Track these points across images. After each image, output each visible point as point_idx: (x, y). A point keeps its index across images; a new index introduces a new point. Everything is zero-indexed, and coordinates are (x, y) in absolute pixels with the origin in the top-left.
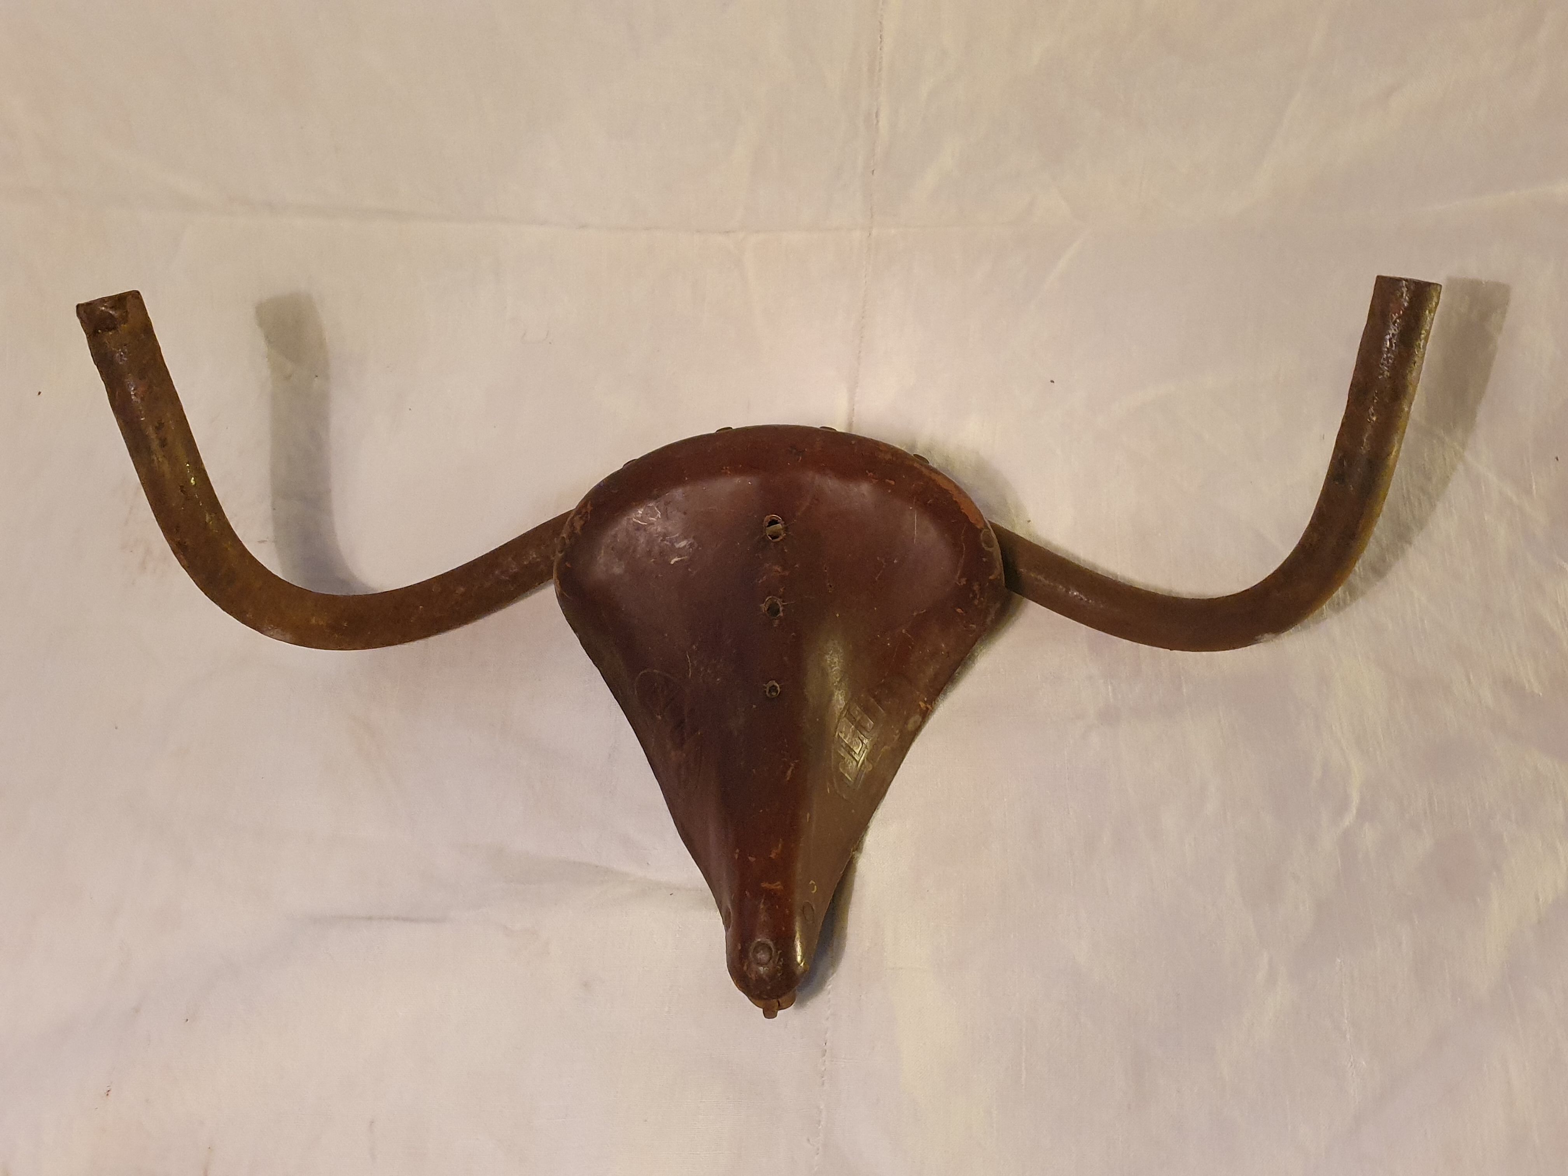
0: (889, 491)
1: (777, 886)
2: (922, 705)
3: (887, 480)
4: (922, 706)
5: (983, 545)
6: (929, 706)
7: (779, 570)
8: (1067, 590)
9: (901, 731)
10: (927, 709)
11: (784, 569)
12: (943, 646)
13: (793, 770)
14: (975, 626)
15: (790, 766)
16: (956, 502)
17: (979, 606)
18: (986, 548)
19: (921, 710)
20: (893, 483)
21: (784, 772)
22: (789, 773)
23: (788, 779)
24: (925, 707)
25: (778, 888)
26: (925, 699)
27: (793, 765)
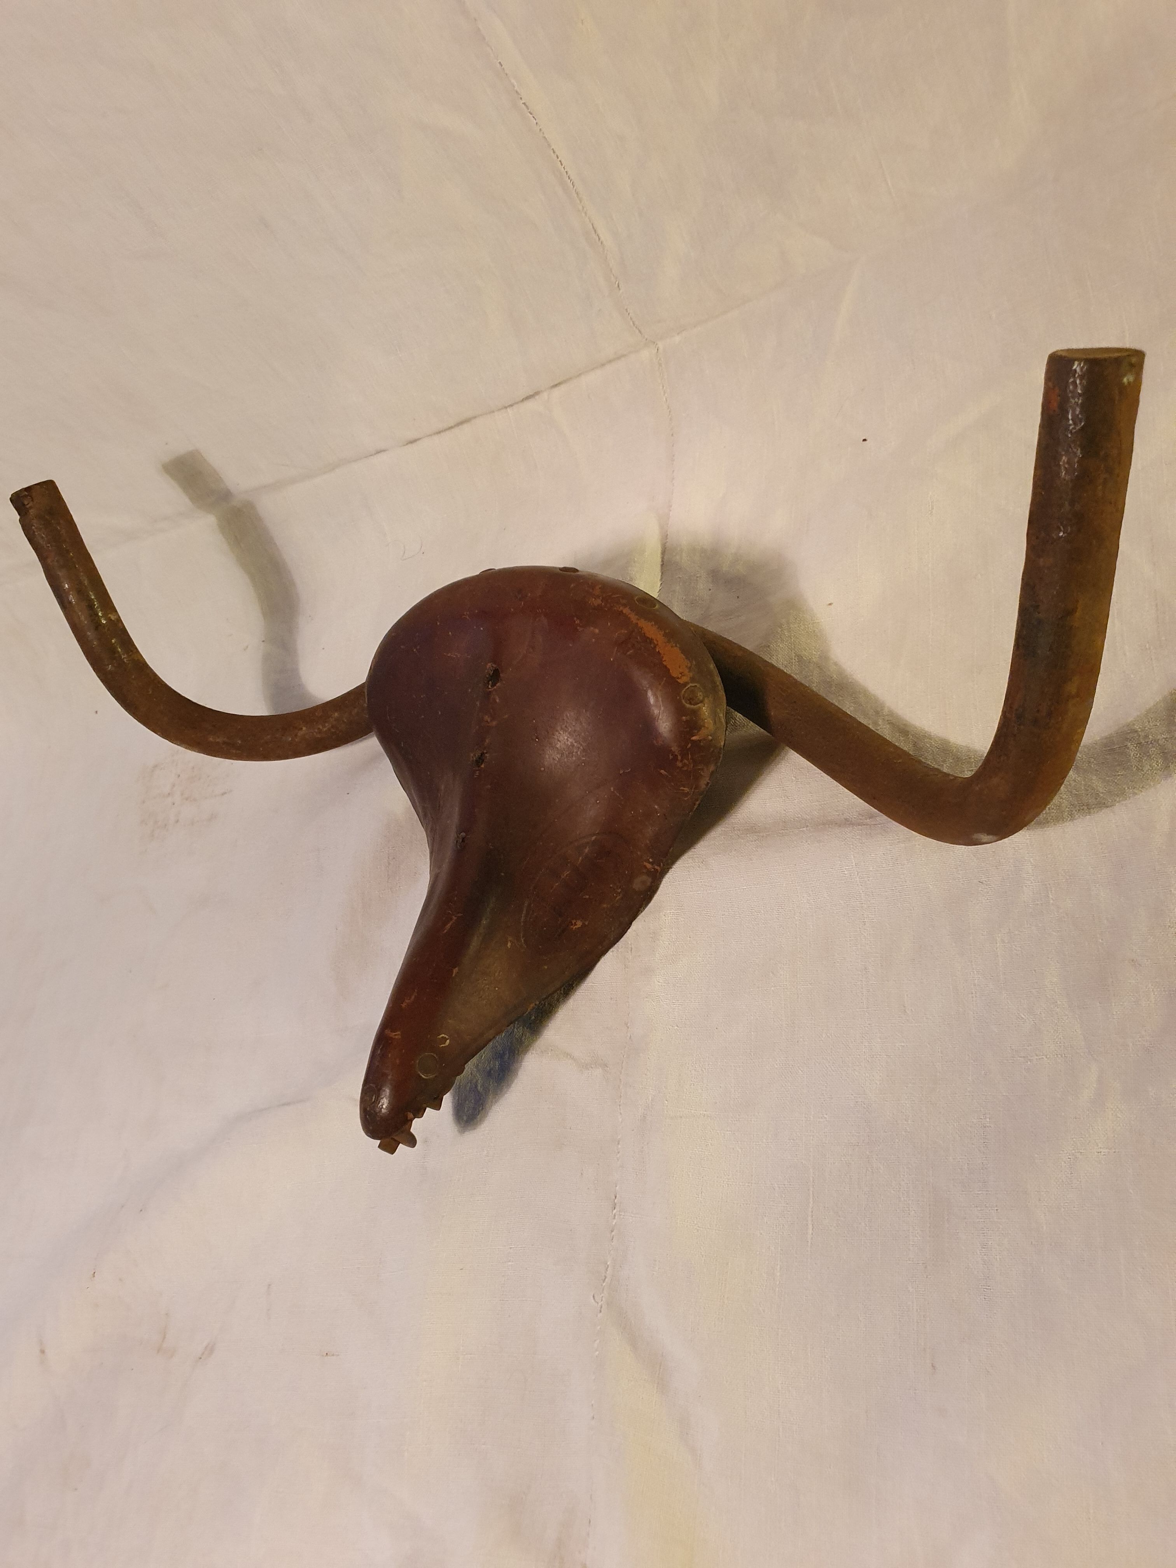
4: (648, 867)
5: (684, 702)
6: (657, 868)
7: (488, 719)
9: (625, 891)
10: (656, 870)
11: (493, 719)
16: (659, 652)
18: (688, 706)
19: (647, 870)
21: (445, 924)
22: (448, 926)
23: (445, 931)
24: (653, 869)
25: (397, 1037)
26: (651, 860)
27: (455, 918)
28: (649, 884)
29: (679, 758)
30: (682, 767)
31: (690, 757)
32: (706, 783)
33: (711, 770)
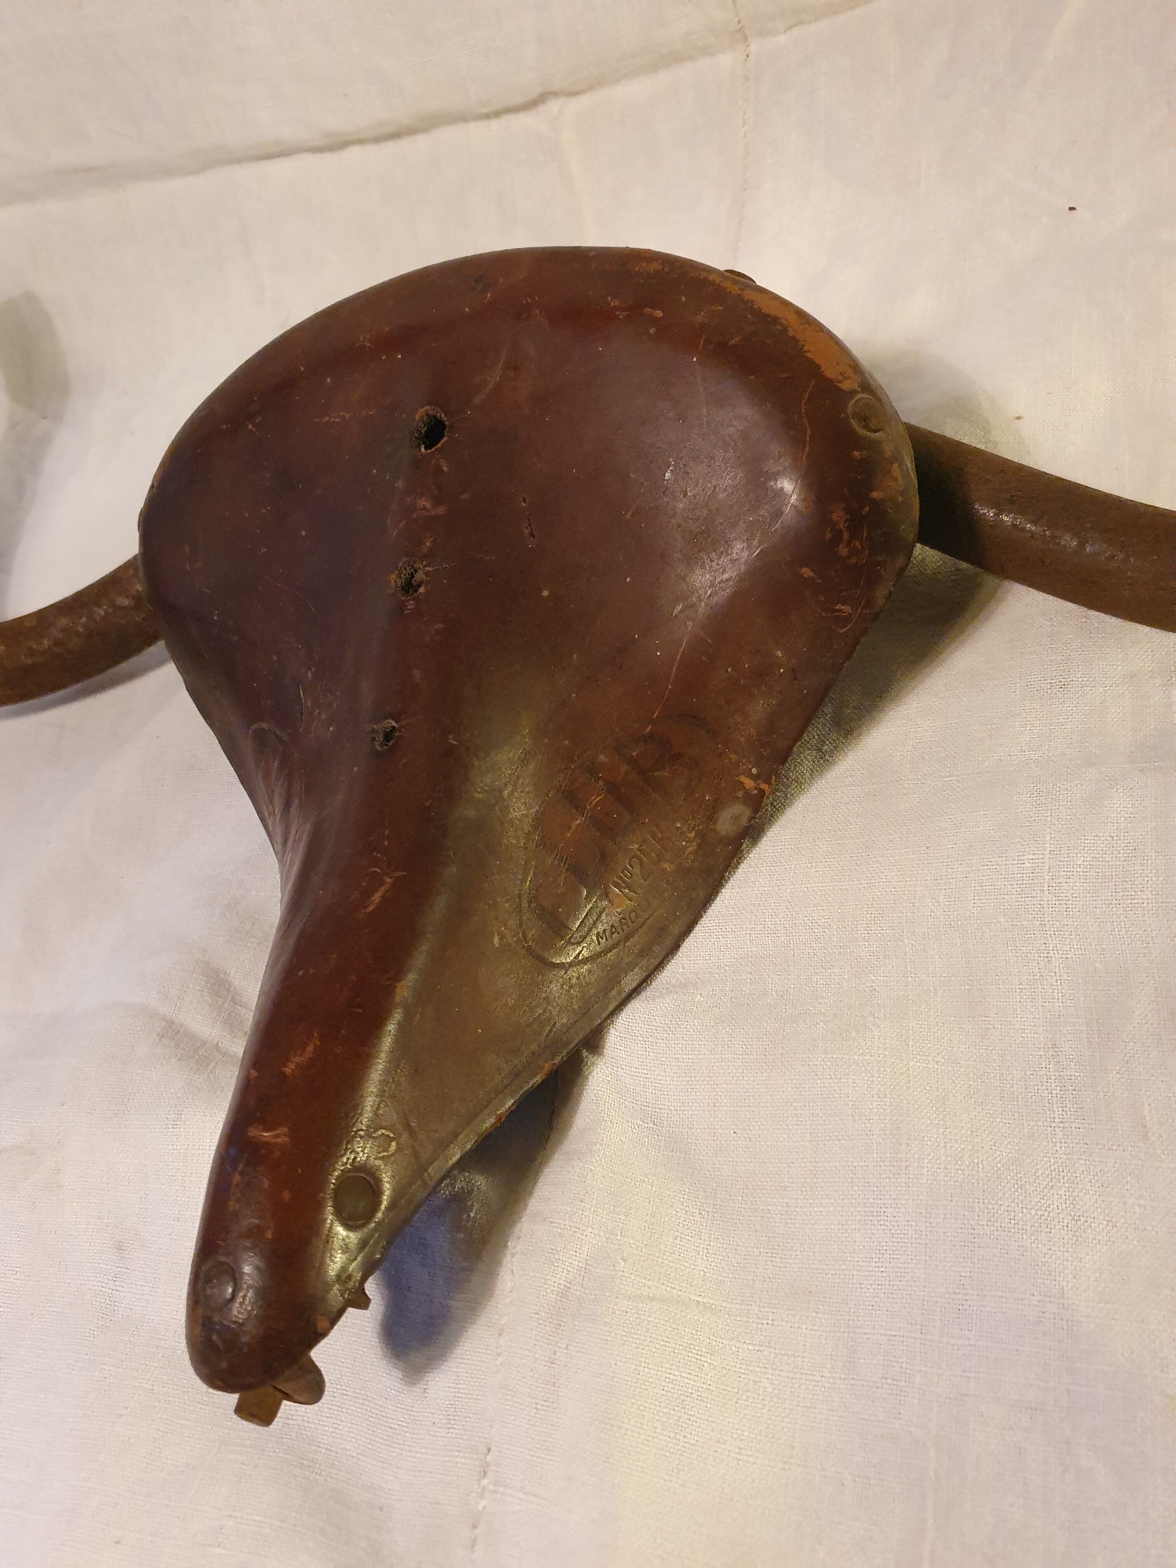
0: (652, 331)
1: (276, 1136)
2: (749, 783)
3: (648, 310)
4: (747, 787)
5: (854, 423)
6: (764, 786)
7: (428, 505)
8: (1082, 545)
9: (701, 835)
10: (762, 792)
11: (437, 502)
12: (779, 654)
13: (387, 891)
14: (847, 609)
15: (383, 883)
16: (794, 338)
17: (853, 561)
18: (862, 432)
19: (747, 793)
20: (659, 313)
21: (367, 894)
22: (377, 897)
23: (371, 908)
24: (756, 788)
25: (279, 1140)
26: (754, 771)
27: (389, 880)
28: (744, 821)
29: (846, 536)
30: (849, 557)
31: (865, 535)
32: (886, 592)
33: (898, 566)
